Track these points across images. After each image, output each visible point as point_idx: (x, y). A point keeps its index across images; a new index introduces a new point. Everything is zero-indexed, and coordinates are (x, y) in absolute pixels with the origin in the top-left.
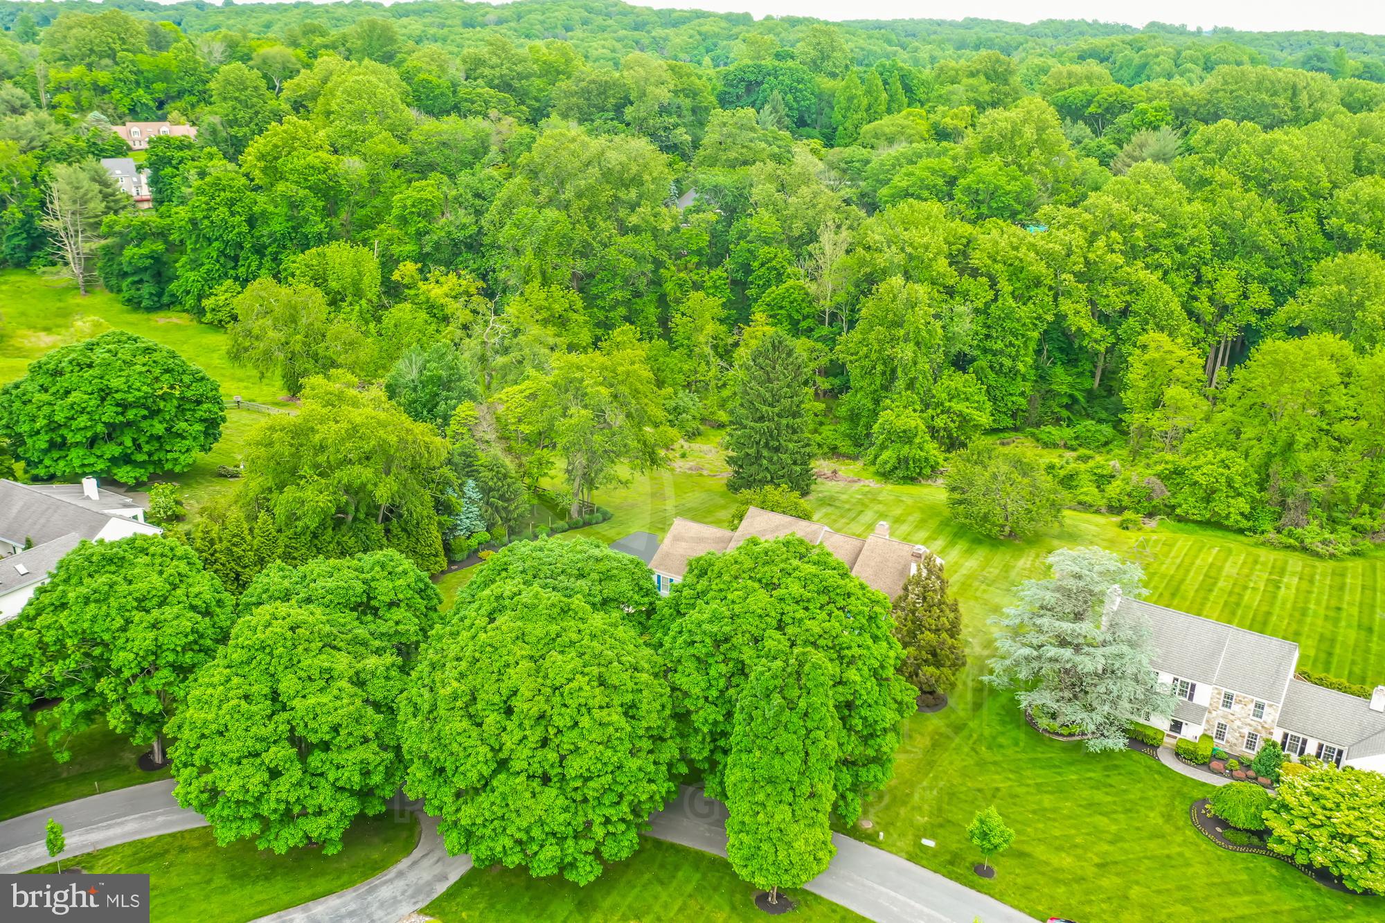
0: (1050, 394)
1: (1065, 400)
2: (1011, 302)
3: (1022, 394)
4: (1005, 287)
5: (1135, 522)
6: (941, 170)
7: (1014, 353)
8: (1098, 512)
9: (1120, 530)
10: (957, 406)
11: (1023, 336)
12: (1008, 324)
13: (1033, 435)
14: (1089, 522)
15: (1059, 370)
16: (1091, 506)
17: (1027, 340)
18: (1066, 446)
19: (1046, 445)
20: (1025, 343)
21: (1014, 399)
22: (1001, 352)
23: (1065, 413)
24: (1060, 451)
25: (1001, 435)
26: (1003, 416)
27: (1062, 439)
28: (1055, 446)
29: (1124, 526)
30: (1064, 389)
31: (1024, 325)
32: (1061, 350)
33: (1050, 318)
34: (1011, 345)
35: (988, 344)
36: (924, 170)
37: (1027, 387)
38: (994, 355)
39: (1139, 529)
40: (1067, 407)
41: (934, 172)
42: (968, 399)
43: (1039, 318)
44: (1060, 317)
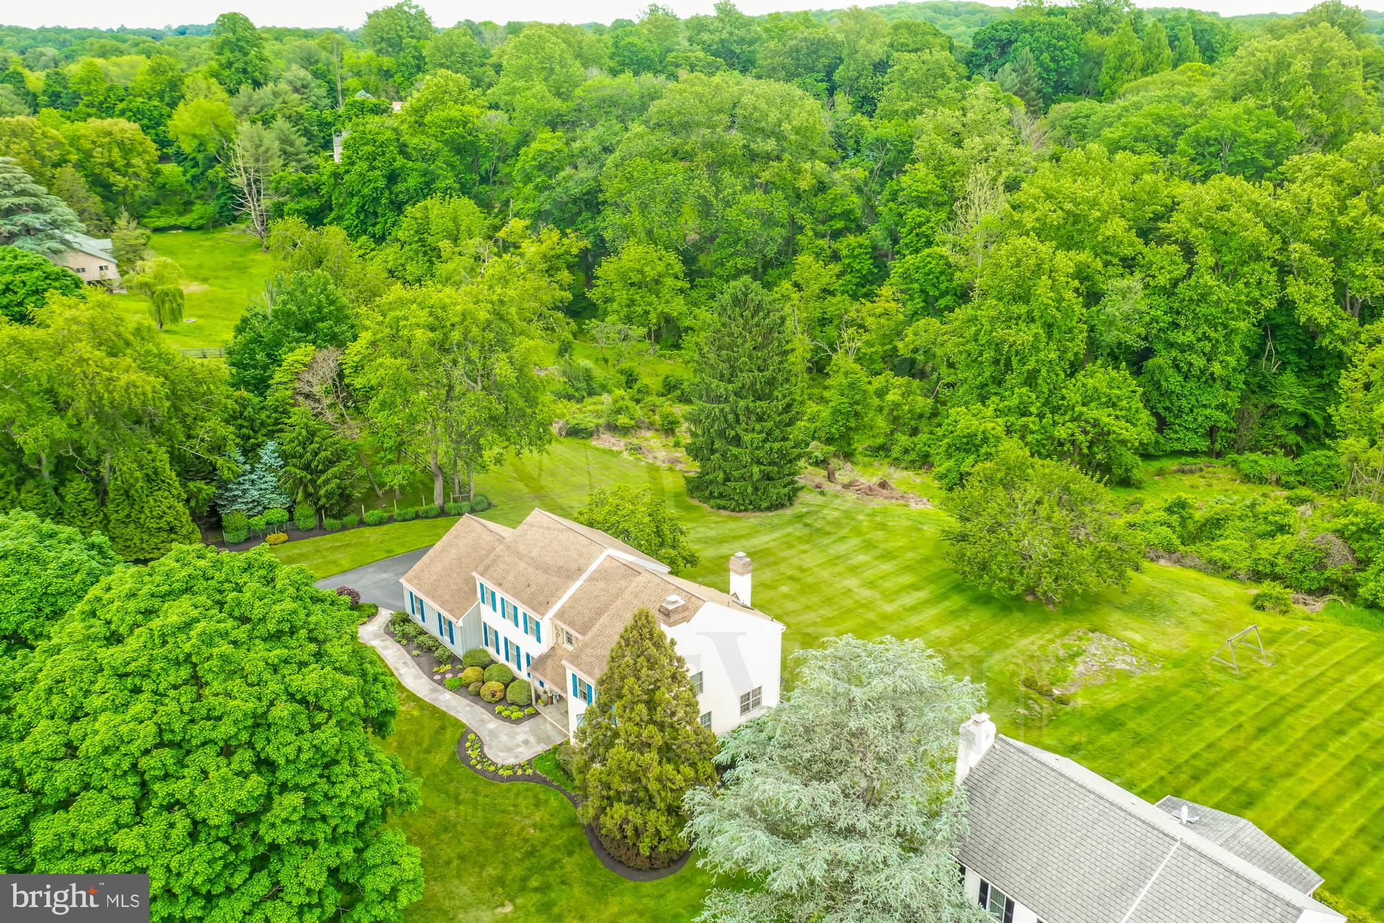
0: (1272, 411)
1: (1294, 420)
2: (1209, 280)
3: (1222, 407)
4: (1205, 258)
5: (1278, 600)
6: (1170, 117)
7: (1208, 349)
8: (1234, 577)
9: (1251, 609)
10: (1093, 413)
11: (1225, 326)
12: (1203, 309)
13: (1234, 464)
14: (1203, 591)
15: (1289, 378)
16: (1225, 567)
17: (1230, 334)
18: (1278, 482)
19: (1247, 479)
20: (1227, 336)
21: (1208, 412)
22: (1191, 347)
23: (1292, 438)
24: (1266, 489)
25: (1183, 460)
26: (1190, 434)
27: (1273, 472)
28: (1262, 480)
29: (1258, 604)
30: (1293, 404)
31: (1227, 311)
32: (1300, 353)
33: (1269, 303)
34: (1206, 337)
35: (1173, 336)
36: (1145, 116)
37: (1233, 399)
38: (1183, 351)
39: (1285, 613)
40: (1297, 429)
41: (1158, 119)
42: (1114, 405)
43: (1255, 303)
44: (1286, 305)
